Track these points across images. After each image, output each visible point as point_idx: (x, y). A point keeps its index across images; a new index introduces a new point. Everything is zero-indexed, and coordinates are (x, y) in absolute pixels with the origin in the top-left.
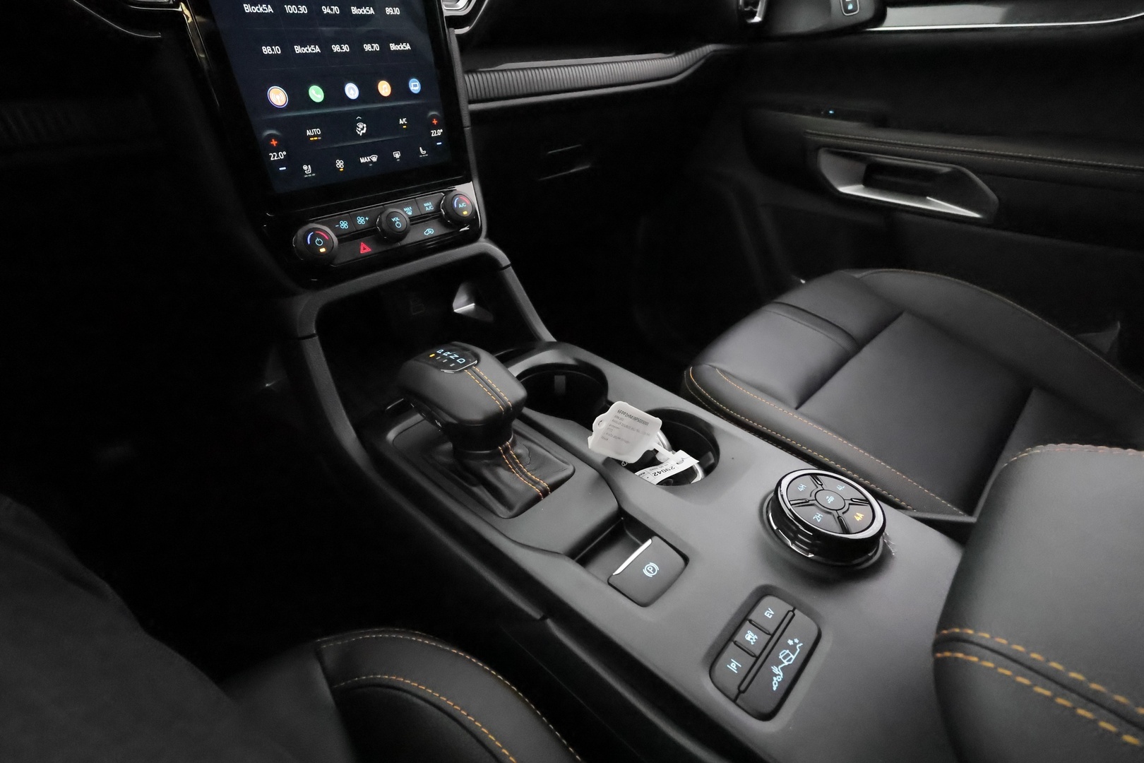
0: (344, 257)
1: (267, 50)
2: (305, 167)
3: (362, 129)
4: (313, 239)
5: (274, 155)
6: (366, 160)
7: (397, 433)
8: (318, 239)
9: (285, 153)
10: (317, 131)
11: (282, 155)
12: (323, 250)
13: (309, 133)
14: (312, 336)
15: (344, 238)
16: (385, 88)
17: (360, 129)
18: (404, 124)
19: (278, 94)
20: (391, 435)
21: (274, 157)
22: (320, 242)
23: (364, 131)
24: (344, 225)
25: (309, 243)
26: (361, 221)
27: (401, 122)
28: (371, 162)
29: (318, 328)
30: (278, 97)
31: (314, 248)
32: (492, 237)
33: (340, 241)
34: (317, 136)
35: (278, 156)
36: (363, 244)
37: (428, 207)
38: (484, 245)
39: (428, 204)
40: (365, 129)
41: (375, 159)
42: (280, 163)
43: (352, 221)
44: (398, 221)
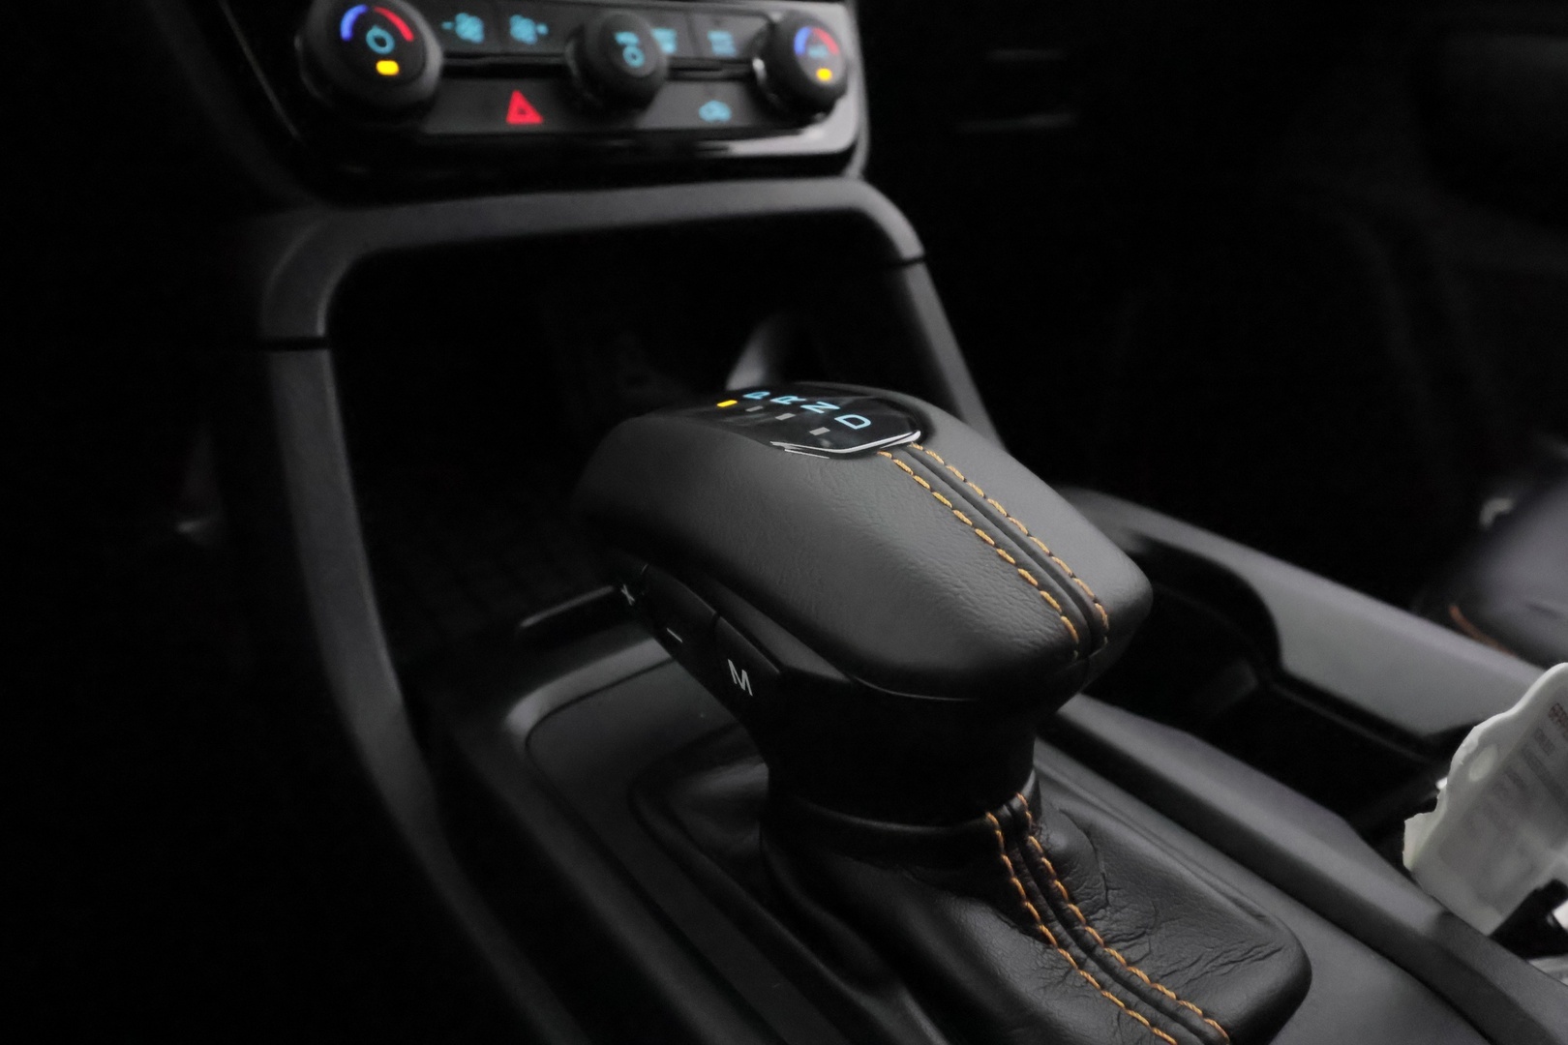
0: (454, 122)
4: (361, 26)
7: (547, 709)
8: (378, 31)
12: (388, 68)
14: (312, 344)
15: (462, 66)
20: (525, 713)
22: (382, 42)
24: (470, 28)
25: (347, 29)
26: (524, 30)
29: (334, 319)
31: (361, 57)
32: (873, 175)
33: (448, 72)
36: (518, 101)
37: (720, 43)
38: (853, 191)
39: (721, 36)
43: (497, 26)
44: (634, 45)
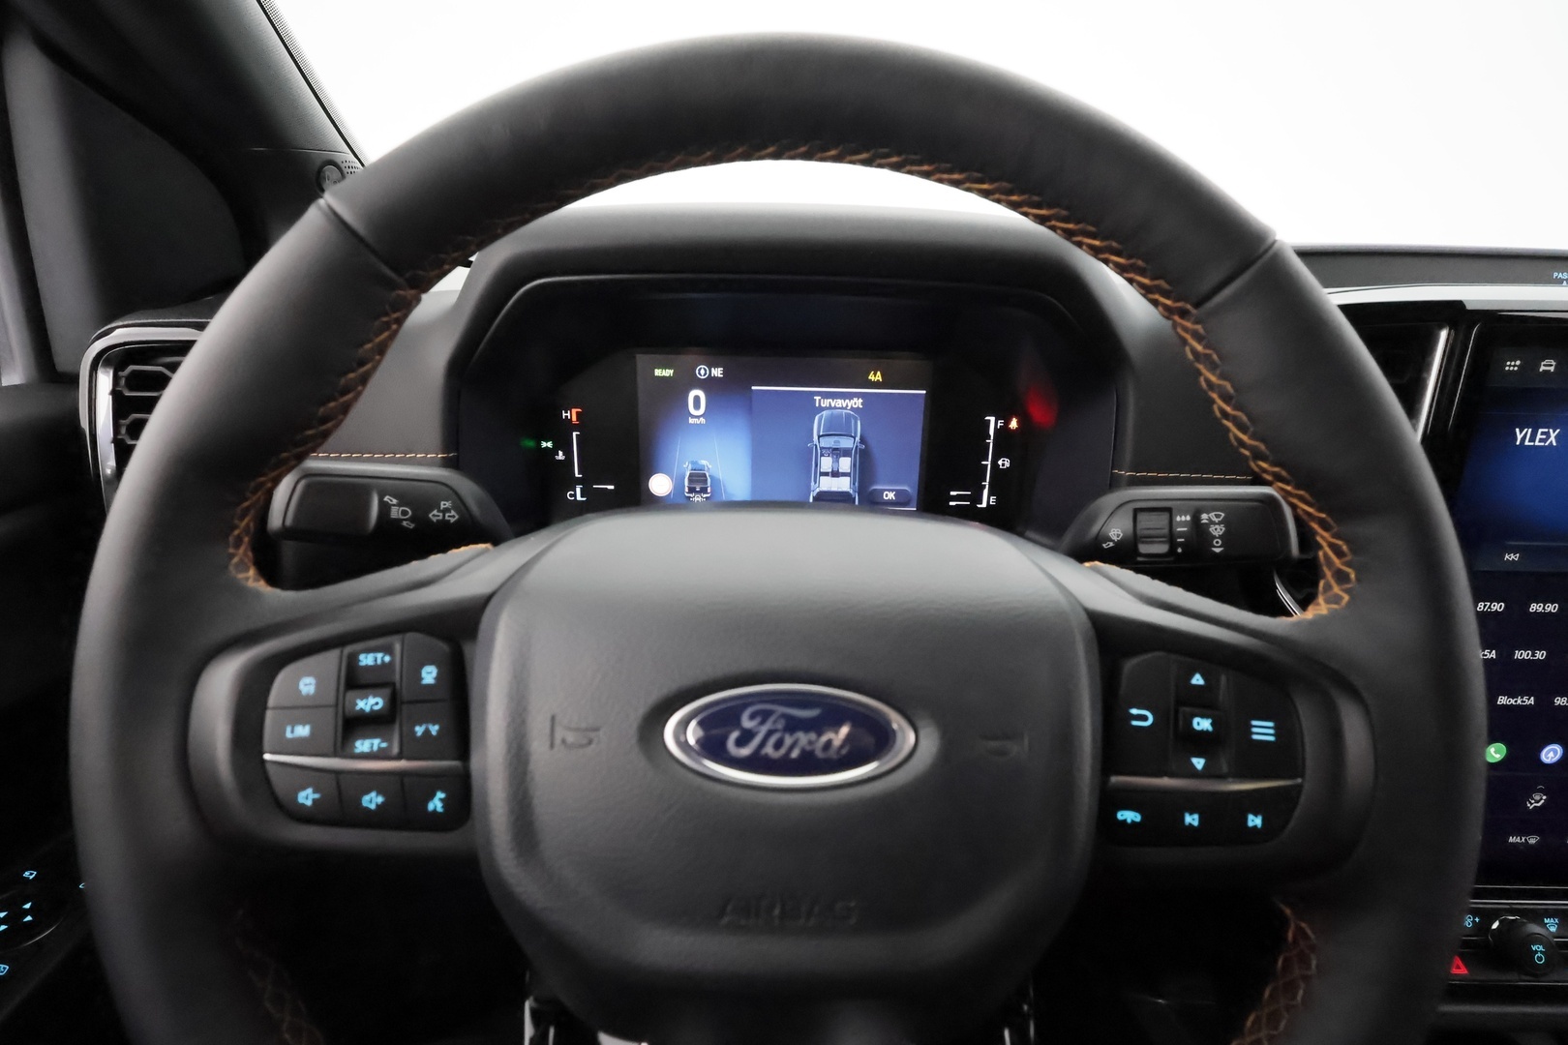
3: (1538, 802)
6: (1519, 840)
17: (1533, 802)
23: (1539, 805)
28: (1527, 844)
36: (1456, 961)
40: (1542, 802)
41: (1532, 840)
44: (1541, 952)
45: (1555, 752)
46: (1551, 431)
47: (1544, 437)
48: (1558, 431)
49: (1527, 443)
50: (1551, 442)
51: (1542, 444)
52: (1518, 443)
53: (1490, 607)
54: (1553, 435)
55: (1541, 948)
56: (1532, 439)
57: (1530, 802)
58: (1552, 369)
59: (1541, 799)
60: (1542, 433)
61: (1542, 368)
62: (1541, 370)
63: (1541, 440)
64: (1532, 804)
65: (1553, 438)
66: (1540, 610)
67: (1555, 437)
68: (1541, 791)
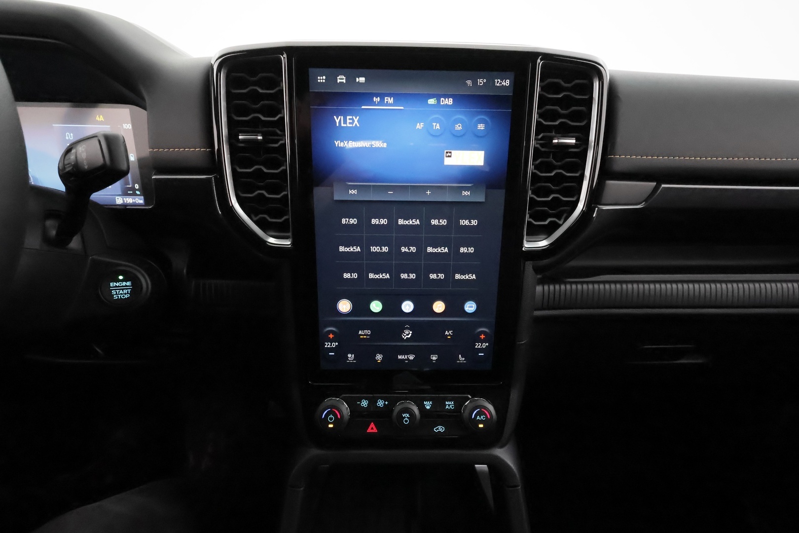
0: (349, 434)
1: (347, 276)
2: (349, 355)
3: (408, 335)
4: (327, 415)
5: (328, 344)
6: (403, 357)
8: (331, 416)
9: (337, 344)
10: (368, 332)
11: (335, 344)
12: (331, 426)
13: (360, 332)
16: (440, 307)
17: (405, 335)
18: (450, 335)
19: (345, 304)
21: (328, 345)
22: (331, 419)
23: (409, 336)
24: (364, 403)
25: (323, 417)
26: (381, 403)
27: (447, 333)
28: (408, 359)
30: (344, 306)
31: (324, 423)
33: (352, 418)
34: (367, 335)
35: (331, 345)
36: (373, 425)
37: (449, 405)
39: (450, 403)
40: (410, 335)
41: (411, 357)
42: (331, 350)
43: (373, 402)
44: (407, 417)
45: (409, 306)
46: (354, 117)
47: (351, 121)
48: (358, 117)
49: (343, 125)
50: (356, 124)
51: (351, 125)
52: (338, 125)
53: (349, 221)
54: (356, 120)
55: (408, 415)
56: (345, 122)
57: (404, 335)
58: (344, 81)
59: (409, 333)
60: (350, 119)
61: (339, 81)
62: (338, 82)
63: (350, 123)
64: (405, 336)
65: (356, 122)
66: (377, 223)
67: (358, 121)
68: (407, 328)
